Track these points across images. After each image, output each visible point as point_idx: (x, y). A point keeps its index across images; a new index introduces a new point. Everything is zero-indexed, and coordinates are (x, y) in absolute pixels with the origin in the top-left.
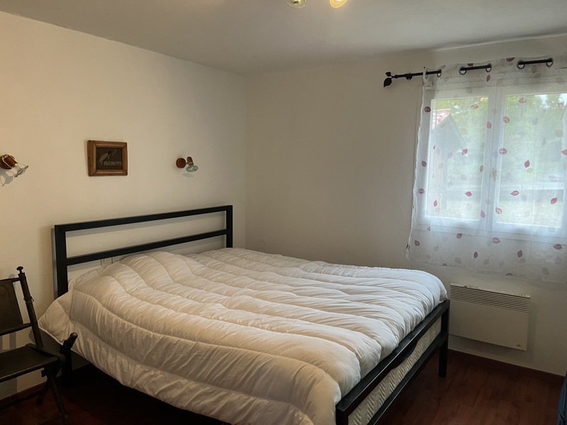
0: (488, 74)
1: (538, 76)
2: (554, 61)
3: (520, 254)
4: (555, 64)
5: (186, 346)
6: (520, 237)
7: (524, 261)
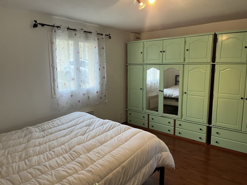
0: (75, 33)
1: (87, 37)
2: (93, 33)
3: (89, 97)
4: (93, 34)
5: (118, 172)
6: (88, 92)
7: (90, 99)
